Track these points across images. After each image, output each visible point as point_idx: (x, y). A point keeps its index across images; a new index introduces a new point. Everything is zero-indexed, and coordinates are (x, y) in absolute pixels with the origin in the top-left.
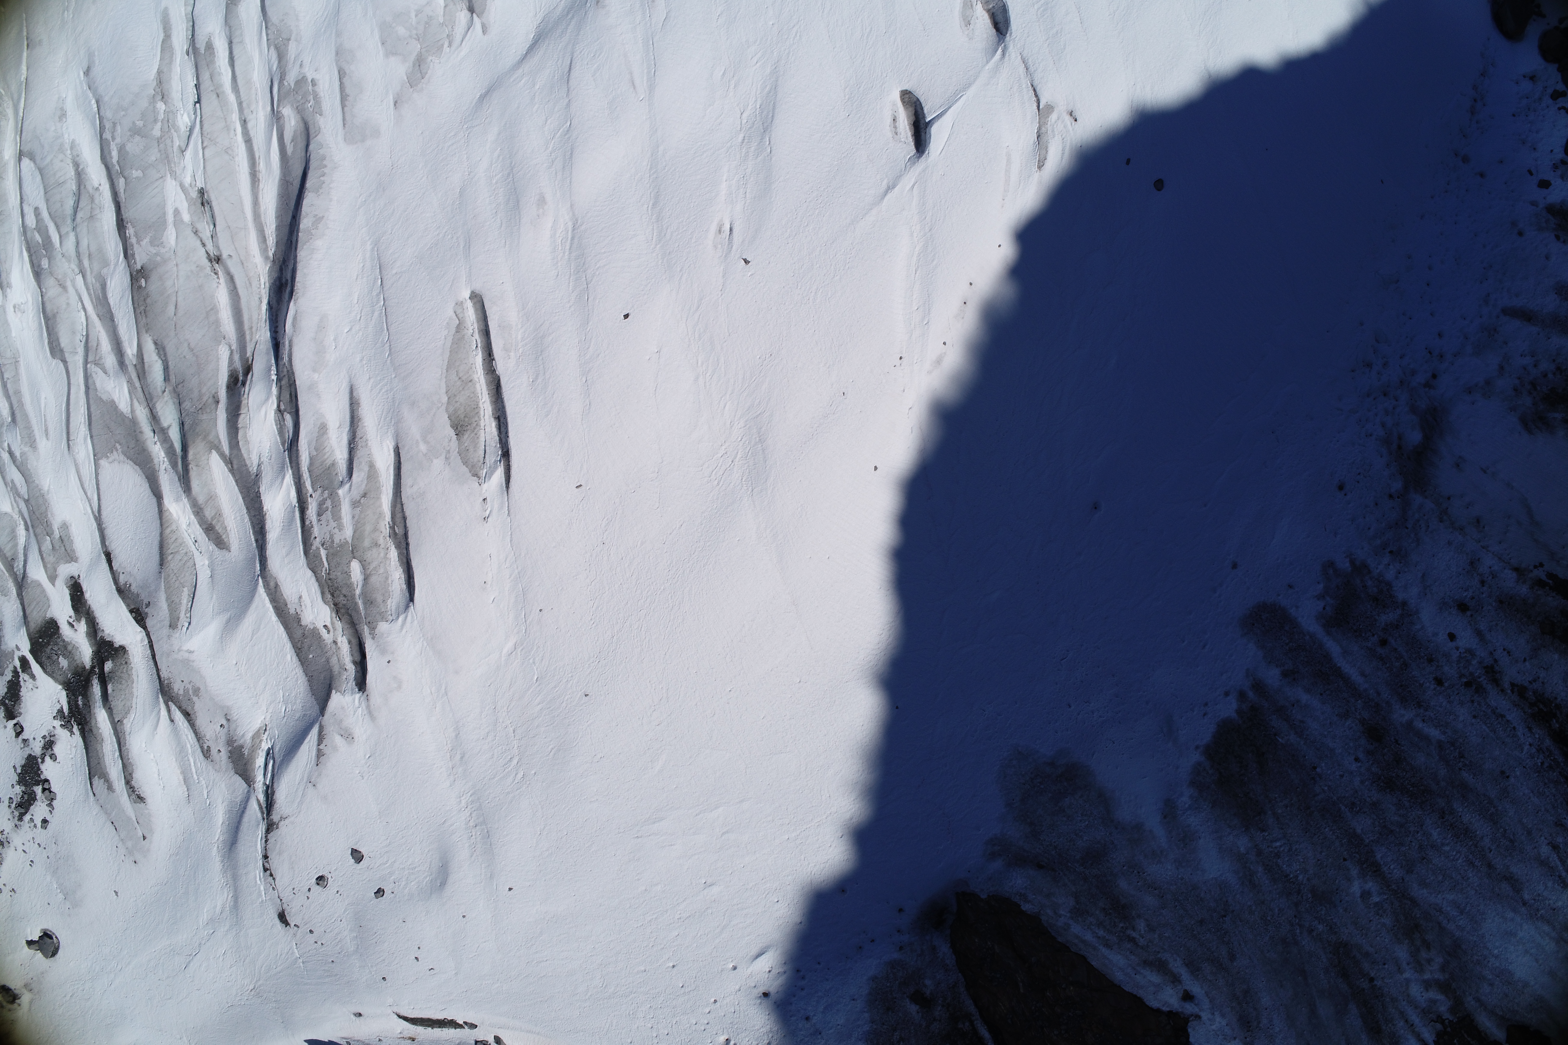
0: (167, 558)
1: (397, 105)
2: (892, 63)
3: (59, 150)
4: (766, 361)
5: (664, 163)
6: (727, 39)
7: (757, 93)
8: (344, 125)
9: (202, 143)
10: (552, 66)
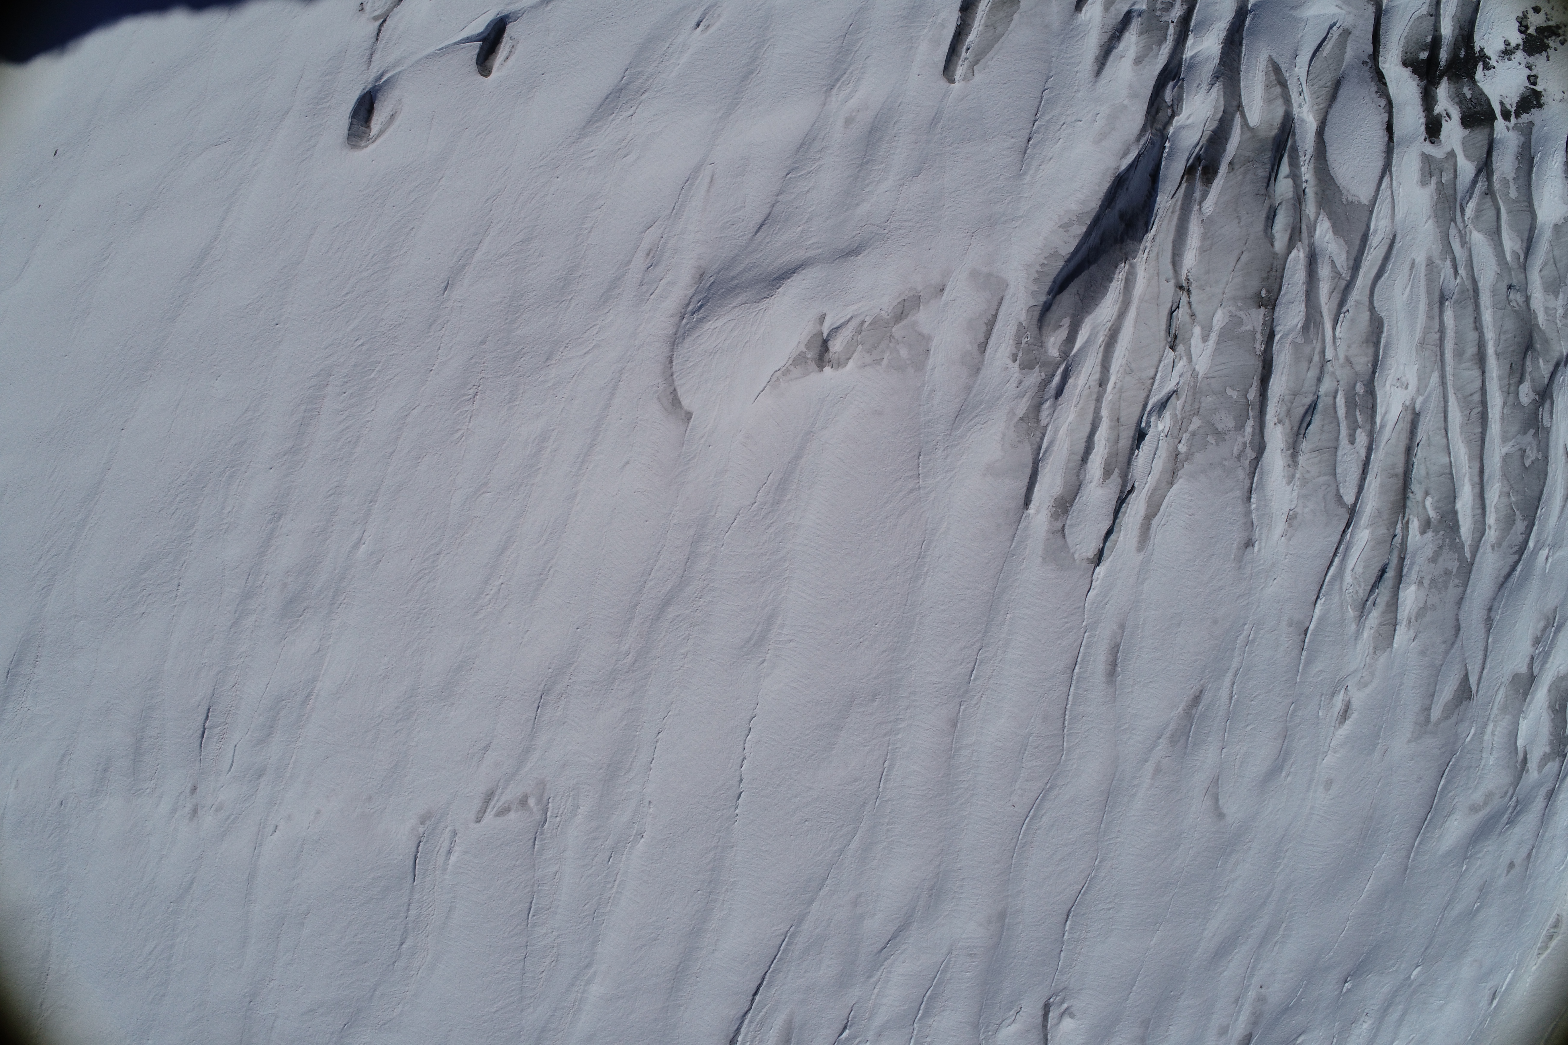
0: (1332, 84)
1: (942, 288)
3: (1307, 483)
8: (1002, 299)
9: (1153, 384)
10: (776, 241)
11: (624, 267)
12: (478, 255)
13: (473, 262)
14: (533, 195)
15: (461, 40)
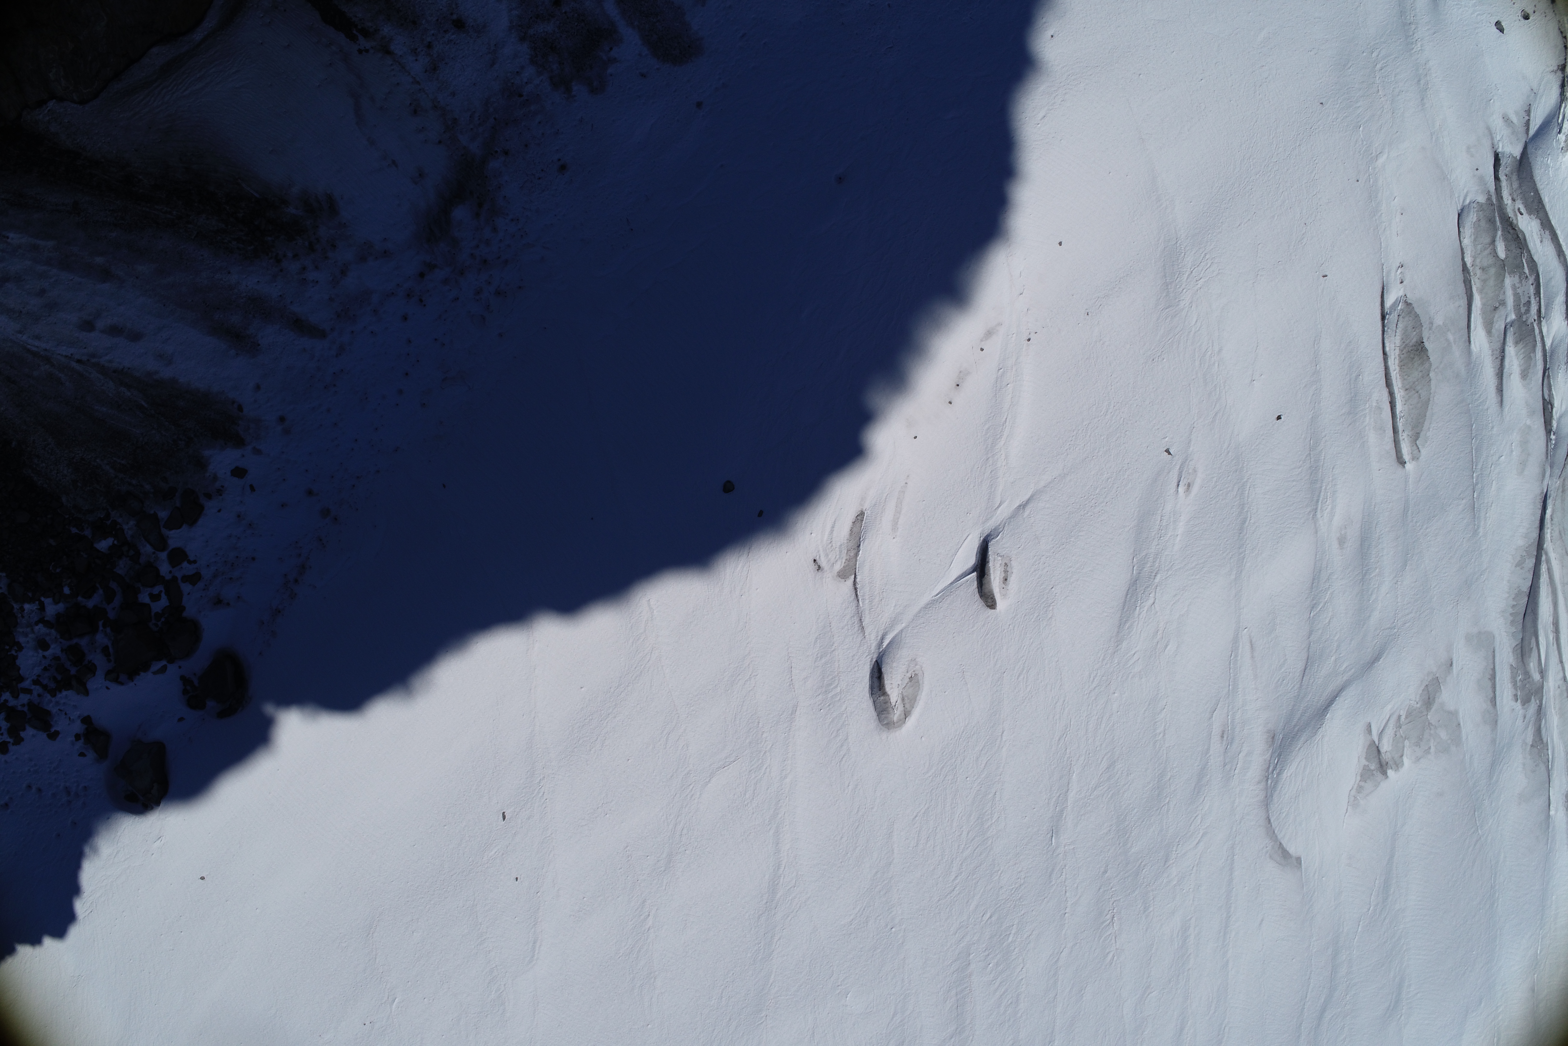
1: (1450, 663)
2: (1002, 639)
4: (1158, 355)
5: (1232, 561)
6: (1159, 682)
7: (1137, 622)
8: (1494, 652)
11: (1206, 756)
12: (1072, 795)
13: (1069, 804)
14: (1100, 720)
15: (956, 579)
